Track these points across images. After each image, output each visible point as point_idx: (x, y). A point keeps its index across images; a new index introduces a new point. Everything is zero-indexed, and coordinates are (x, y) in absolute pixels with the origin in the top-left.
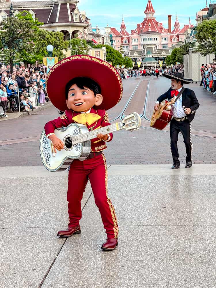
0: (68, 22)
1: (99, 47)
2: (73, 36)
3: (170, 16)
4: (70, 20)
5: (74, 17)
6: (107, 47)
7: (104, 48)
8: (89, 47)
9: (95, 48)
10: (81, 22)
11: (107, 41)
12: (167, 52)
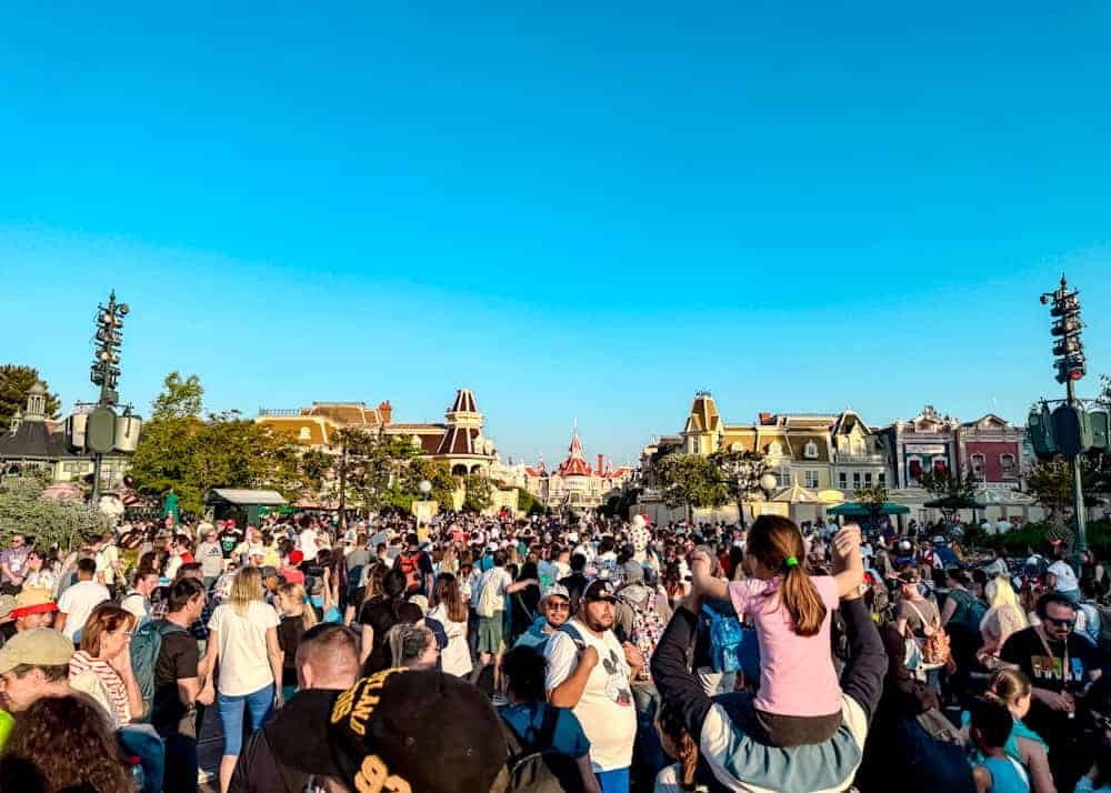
0: (467, 453)
1: (509, 489)
2: (472, 471)
3: (600, 456)
4: (470, 450)
5: (476, 446)
6: (520, 490)
7: (516, 491)
8: (493, 488)
9: (503, 490)
10: (485, 454)
11: (521, 483)
12: (598, 500)
